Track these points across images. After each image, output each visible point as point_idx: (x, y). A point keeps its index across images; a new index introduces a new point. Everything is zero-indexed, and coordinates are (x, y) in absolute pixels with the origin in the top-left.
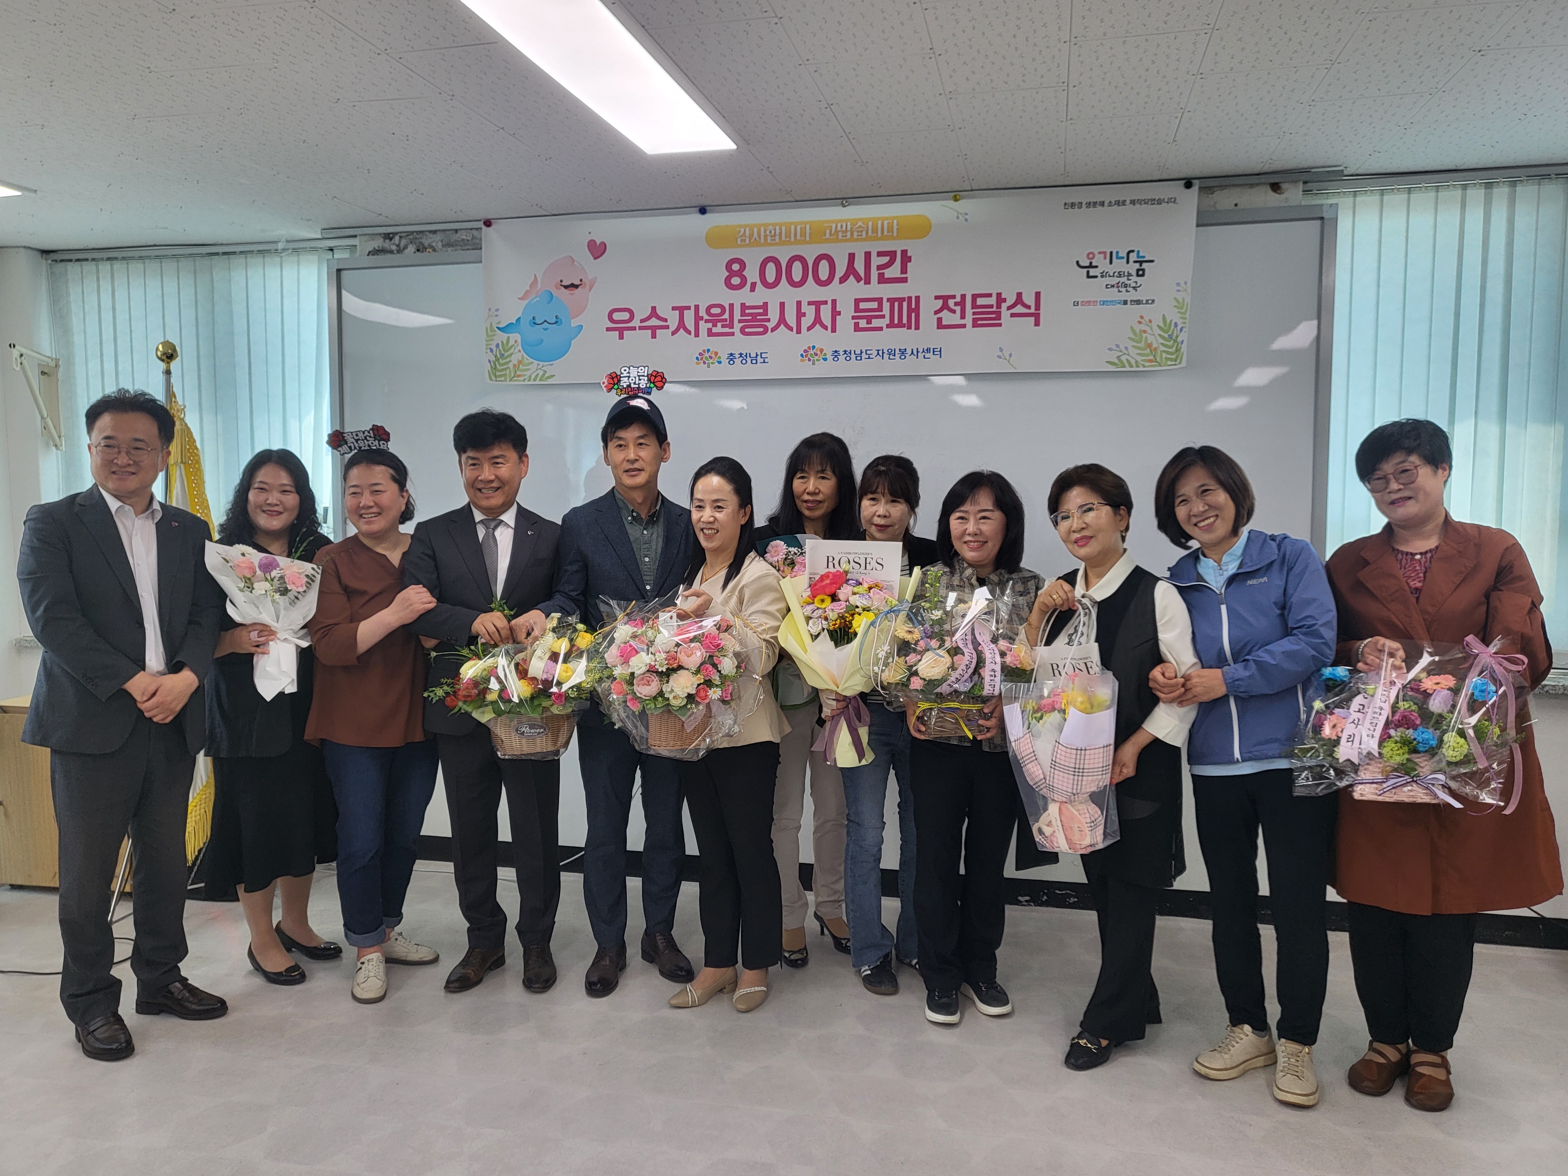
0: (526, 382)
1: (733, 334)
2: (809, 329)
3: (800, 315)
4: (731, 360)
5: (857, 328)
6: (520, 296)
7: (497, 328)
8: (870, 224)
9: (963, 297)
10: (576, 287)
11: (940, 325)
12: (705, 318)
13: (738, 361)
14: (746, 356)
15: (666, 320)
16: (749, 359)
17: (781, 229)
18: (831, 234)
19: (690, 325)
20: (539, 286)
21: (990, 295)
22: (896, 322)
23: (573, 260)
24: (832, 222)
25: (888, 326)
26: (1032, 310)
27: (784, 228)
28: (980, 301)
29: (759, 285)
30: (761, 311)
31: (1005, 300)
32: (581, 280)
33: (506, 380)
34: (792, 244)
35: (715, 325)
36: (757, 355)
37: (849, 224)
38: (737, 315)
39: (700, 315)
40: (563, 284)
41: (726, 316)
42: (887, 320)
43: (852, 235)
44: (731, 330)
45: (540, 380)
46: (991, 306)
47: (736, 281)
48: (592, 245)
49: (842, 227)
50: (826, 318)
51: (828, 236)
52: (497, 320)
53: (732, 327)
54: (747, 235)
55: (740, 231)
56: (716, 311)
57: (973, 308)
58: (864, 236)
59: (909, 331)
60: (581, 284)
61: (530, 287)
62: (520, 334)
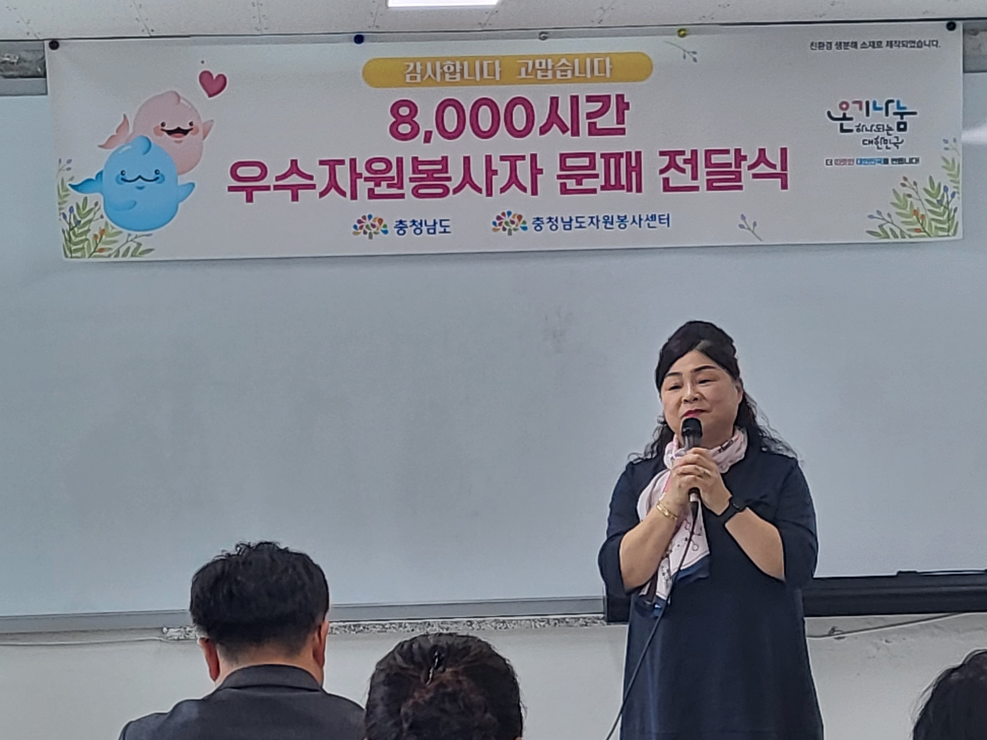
0: (112, 259)
1: (402, 196)
2: (503, 190)
3: (491, 172)
4: (401, 228)
5: (564, 190)
6: (103, 142)
7: (70, 185)
8: (577, 61)
9: (694, 153)
10: (185, 132)
11: (667, 187)
12: (363, 176)
13: (410, 230)
14: (421, 224)
15: (311, 178)
16: (424, 228)
17: (462, 65)
18: (527, 74)
19: (345, 185)
20: (131, 131)
21: (727, 152)
22: (613, 182)
23: (179, 97)
24: (529, 57)
25: (603, 188)
26: (778, 170)
27: (466, 64)
28: (716, 159)
29: (436, 133)
30: (439, 167)
31: (745, 158)
32: (191, 124)
33: (83, 256)
34: (477, 83)
35: (378, 185)
36: (435, 223)
37: (549, 61)
38: (408, 172)
39: (358, 171)
40: (165, 128)
41: (393, 172)
42: (601, 181)
43: (554, 74)
44: (400, 191)
45: (132, 256)
46: (729, 165)
47: (405, 129)
48: (205, 77)
49: (541, 64)
50: (525, 177)
51: (523, 75)
52: (69, 174)
53: (401, 187)
54: (418, 71)
55: (409, 66)
56: (379, 166)
57: (707, 167)
58: (569, 76)
59: (629, 193)
60: (191, 129)
61: (117, 131)
62: (102, 193)
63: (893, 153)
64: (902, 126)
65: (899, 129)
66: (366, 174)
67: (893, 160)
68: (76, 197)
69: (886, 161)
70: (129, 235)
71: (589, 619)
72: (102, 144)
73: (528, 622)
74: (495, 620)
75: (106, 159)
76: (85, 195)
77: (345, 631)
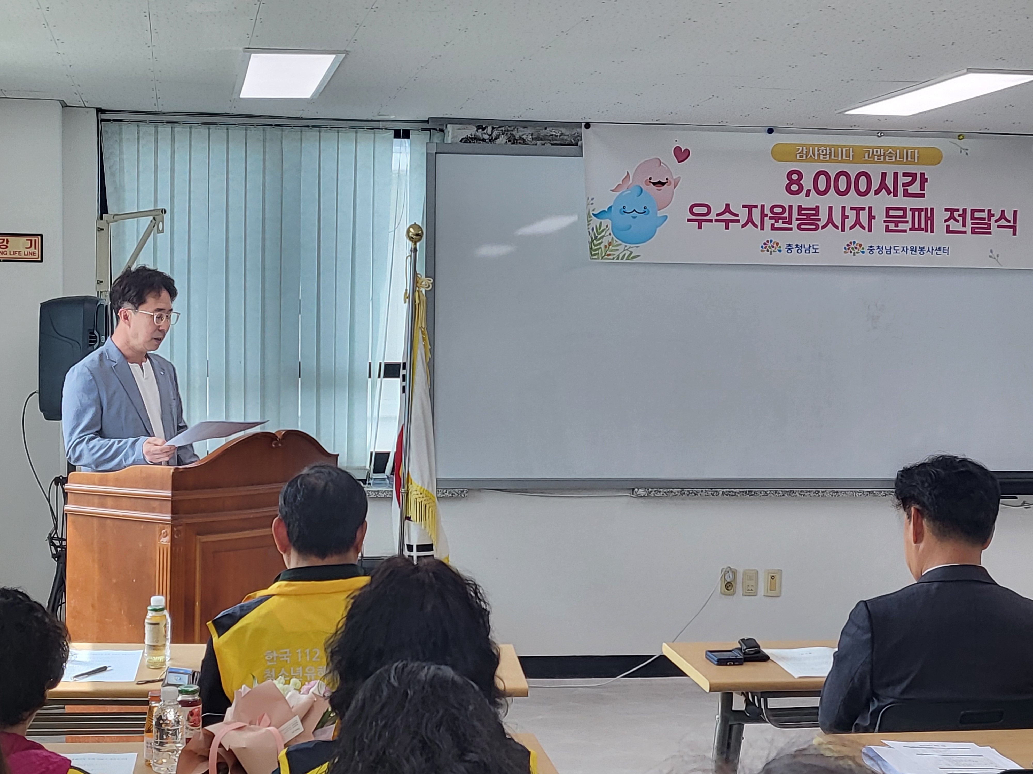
0: (615, 261)
1: (791, 229)
2: (851, 228)
3: (844, 217)
5: (888, 230)
7: (593, 214)
9: (965, 210)
11: (948, 231)
12: (769, 215)
13: (795, 250)
15: (737, 215)
18: (869, 157)
19: (757, 221)
20: (631, 182)
21: (983, 211)
22: (916, 227)
24: (870, 147)
25: (911, 230)
26: (1012, 224)
28: (977, 215)
29: (813, 191)
30: (814, 212)
31: (993, 215)
32: (667, 179)
33: (598, 258)
34: (839, 162)
35: (777, 222)
38: (795, 215)
39: (765, 213)
40: (652, 181)
41: (786, 215)
42: (910, 225)
43: (885, 159)
46: (984, 219)
48: (677, 150)
49: (877, 152)
50: (864, 221)
51: (867, 158)
52: (592, 208)
53: (791, 224)
54: (805, 152)
55: (799, 149)
56: (778, 210)
57: (971, 219)
58: (894, 160)
59: (927, 233)
60: (667, 182)
61: (622, 182)
62: (611, 219)
68: (596, 222)
70: (626, 246)
71: (888, 492)
72: (613, 189)
73: (851, 493)
74: (832, 491)
75: (615, 198)
76: (600, 220)
77: (743, 495)
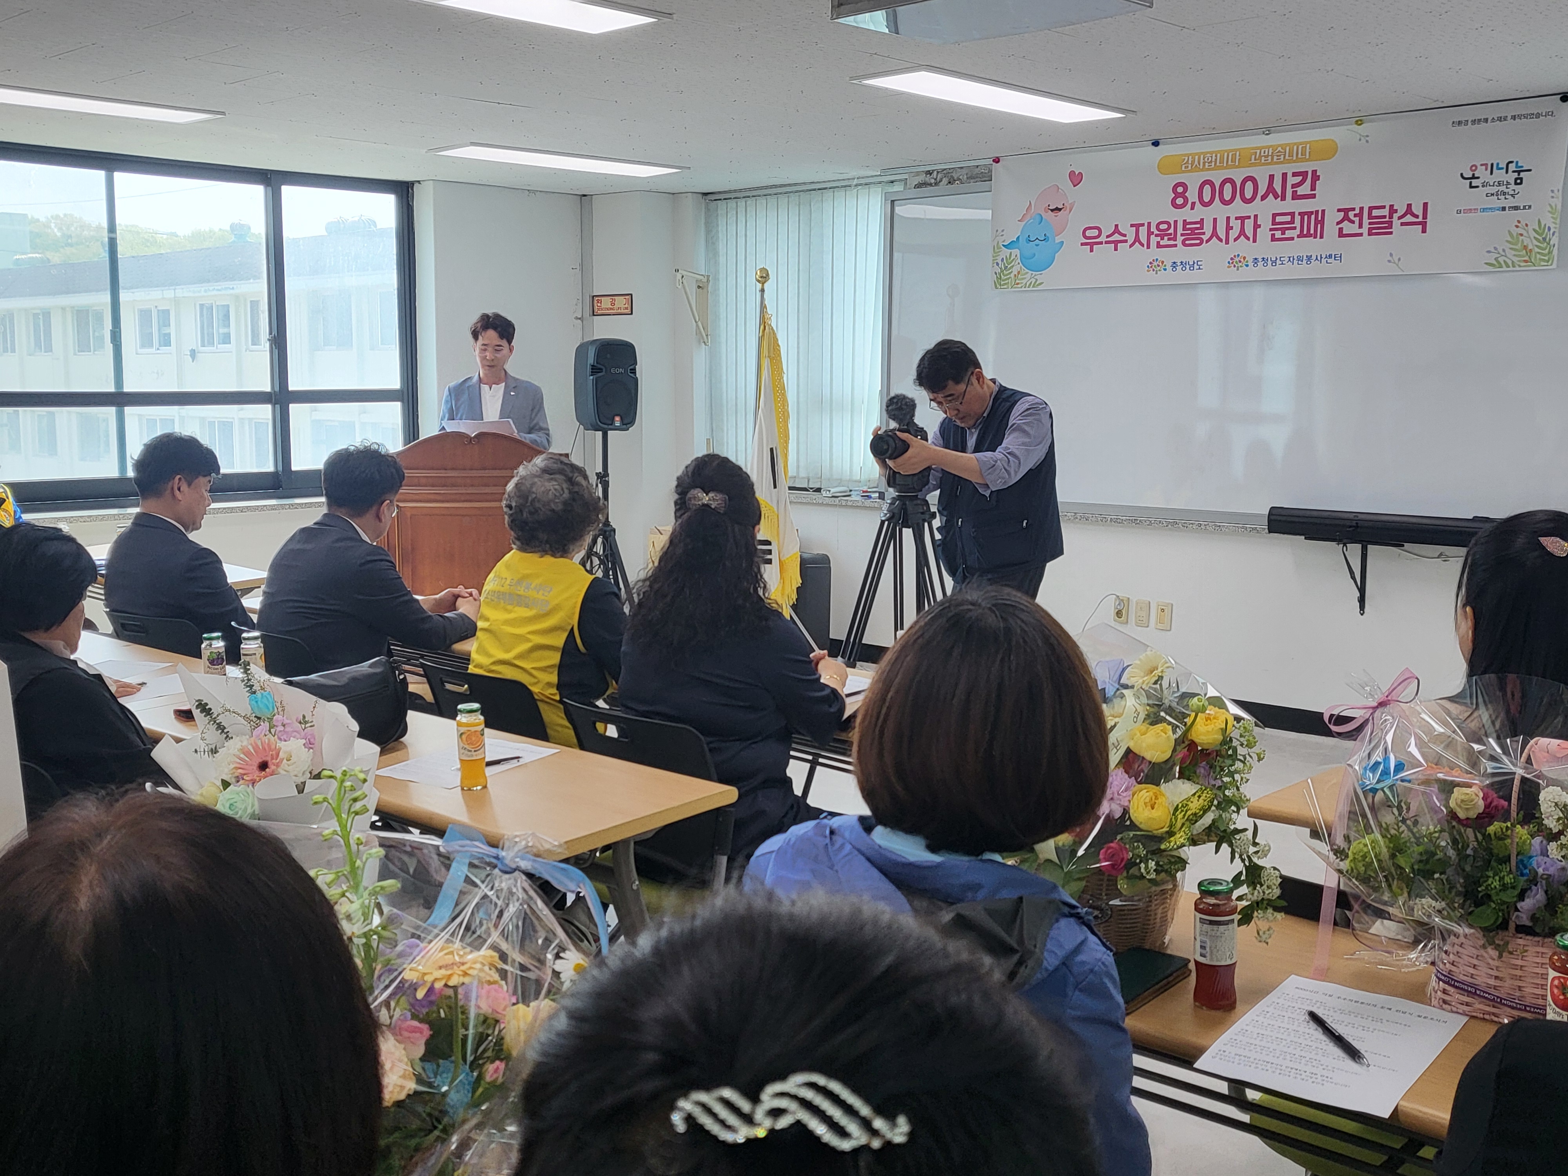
0: (1023, 288)
1: (1176, 246)
2: (1236, 240)
3: (1229, 228)
4: (1174, 267)
5: (1273, 239)
6: (1019, 220)
7: (1002, 245)
8: (1288, 148)
9: (1362, 209)
10: (1060, 210)
11: (1341, 234)
12: (1154, 233)
13: (1179, 268)
14: (1186, 264)
15: (1125, 235)
16: (1188, 267)
17: (1216, 157)
18: (1256, 159)
19: (1144, 240)
21: (1384, 207)
22: (1305, 232)
23: (1058, 189)
24: (1257, 148)
25: (1298, 236)
26: (1420, 219)
27: (1218, 155)
28: (1375, 213)
29: (1198, 205)
30: (1198, 226)
31: (1396, 211)
32: (1063, 205)
34: (1224, 168)
35: (1162, 239)
36: (1194, 263)
37: (1271, 149)
38: (1180, 230)
39: (1152, 231)
40: (1050, 208)
41: (1171, 231)
42: (1298, 231)
43: (1273, 159)
44: (1175, 243)
45: (1033, 286)
46: (1384, 217)
47: (1180, 201)
48: (1072, 175)
49: (1264, 152)
50: (1249, 231)
51: (1253, 161)
53: (1176, 240)
54: (1190, 162)
55: (1184, 159)
56: (1164, 227)
57: (1369, 219)
58: (1282, 160)
59: (1315, 240)
60: (1063, 208)
61: (1026, 212)
62: (1018, 249)
63: (1511, 202)
64: (1519, 181)
65: (1516, 184)
66: (1156, 232)
67: (1509, 207)
69: (1504, 209)
